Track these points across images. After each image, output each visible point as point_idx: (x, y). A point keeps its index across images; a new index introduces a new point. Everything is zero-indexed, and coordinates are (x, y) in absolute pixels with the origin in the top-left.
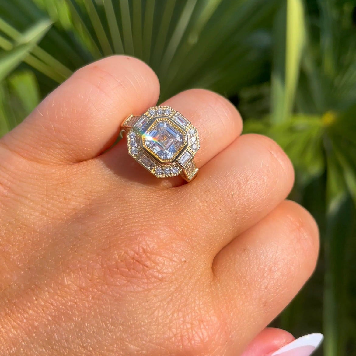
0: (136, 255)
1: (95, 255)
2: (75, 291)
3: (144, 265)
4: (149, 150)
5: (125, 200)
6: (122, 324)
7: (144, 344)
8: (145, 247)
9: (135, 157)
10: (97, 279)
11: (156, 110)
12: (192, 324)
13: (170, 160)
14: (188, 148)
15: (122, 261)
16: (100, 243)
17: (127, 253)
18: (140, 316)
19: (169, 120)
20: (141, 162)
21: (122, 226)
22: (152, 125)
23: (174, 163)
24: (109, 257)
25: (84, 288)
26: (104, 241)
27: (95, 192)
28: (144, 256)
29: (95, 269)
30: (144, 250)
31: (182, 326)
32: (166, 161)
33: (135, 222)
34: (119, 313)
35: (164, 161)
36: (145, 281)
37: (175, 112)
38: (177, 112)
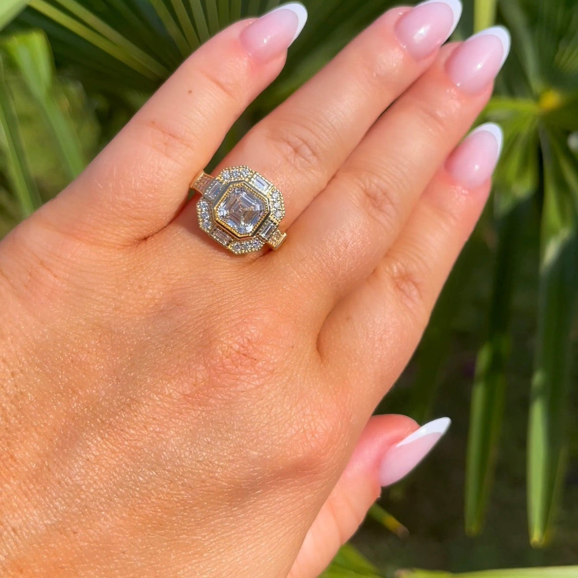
0: (241, 348)
1: (194, 355)
2: (179, 400)
3: (252, 358)
4: (223, 224)
5: (212, 282)
6: (239, 430)
7: (266, 449)
8: (250, 338)
9: (208, 232)
10: (202, 382)
11: (230, 171)
12: (312, 415)
13: (249, 233)
14: (271, 217)
15: (227, 357)
16: (197, 339)
17: (231, 347)
18: (257, 418)
19: (247, 186)
20: (215, 237)
21: (218, 314)
22: (226, 193)
23: (255, 237)
24: (211, 354)
25: (188, 396)
26: (201, 336)
27: (174, 274)
28: (250, 348)
29: (199, 371)
30: (249, 340)
31: (303, 420)
32: (245, 235)
33: (232, 309)
34: (233, 418)
35: (242, 236)
36: (256, 376)
37: (254, 172)
38: (255, 172)
